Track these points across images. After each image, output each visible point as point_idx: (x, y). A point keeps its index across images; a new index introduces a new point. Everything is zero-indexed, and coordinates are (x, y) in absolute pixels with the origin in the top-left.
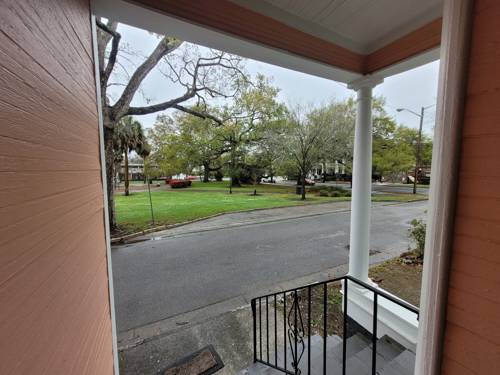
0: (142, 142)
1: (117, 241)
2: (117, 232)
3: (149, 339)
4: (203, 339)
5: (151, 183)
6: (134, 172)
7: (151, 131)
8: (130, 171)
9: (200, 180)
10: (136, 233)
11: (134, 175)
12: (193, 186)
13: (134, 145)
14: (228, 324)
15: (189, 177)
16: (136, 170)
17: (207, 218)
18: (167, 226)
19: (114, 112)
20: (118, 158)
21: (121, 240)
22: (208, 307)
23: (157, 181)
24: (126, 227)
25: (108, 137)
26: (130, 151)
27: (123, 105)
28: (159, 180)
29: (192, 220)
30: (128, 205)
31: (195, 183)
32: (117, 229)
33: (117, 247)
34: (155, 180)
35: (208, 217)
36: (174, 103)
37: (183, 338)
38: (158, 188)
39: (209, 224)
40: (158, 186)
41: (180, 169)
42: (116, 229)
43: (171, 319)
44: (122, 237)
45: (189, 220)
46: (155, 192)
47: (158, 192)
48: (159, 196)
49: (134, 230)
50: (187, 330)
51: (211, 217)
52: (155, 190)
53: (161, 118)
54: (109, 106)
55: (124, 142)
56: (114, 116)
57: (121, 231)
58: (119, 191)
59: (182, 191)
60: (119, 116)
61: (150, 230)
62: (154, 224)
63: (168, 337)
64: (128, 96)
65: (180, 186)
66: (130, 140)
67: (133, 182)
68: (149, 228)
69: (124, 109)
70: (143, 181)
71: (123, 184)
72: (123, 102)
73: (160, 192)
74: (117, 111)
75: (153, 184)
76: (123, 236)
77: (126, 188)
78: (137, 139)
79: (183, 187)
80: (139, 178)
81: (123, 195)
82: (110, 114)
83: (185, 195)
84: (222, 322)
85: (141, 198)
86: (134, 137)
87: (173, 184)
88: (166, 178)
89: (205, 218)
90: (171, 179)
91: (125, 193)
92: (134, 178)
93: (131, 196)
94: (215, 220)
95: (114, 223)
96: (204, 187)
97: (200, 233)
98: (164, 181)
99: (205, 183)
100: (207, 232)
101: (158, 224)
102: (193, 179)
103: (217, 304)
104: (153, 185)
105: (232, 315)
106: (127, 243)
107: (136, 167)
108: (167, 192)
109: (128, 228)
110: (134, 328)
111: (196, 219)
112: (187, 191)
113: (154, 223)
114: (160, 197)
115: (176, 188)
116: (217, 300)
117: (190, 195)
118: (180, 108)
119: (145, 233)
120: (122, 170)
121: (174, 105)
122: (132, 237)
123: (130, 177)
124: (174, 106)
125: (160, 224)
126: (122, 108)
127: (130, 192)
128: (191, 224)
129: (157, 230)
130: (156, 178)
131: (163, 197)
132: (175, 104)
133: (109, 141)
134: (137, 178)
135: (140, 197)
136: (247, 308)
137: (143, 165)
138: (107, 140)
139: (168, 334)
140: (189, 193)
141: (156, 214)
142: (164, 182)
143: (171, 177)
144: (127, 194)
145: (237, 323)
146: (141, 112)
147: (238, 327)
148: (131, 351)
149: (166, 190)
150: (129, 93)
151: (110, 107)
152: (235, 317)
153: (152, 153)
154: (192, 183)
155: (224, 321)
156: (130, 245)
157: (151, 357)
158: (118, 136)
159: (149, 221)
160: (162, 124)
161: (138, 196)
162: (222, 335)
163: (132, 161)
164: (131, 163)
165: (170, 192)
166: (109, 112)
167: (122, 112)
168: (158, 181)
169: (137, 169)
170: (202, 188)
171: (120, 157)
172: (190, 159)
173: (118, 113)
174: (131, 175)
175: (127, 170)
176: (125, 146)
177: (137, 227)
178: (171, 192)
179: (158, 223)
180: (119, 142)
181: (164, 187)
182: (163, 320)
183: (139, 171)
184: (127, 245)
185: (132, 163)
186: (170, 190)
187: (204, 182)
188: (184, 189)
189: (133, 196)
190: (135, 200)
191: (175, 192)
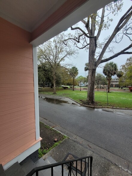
0: (116, 72)
1: (93, 107)
3: (76, 141)
5: (122, 88)
6: (116, 84)
14: (103, 165)
18: (113, 107)
19: (96, 63)
22: (104, 150)
27: (99, 60)
40: (124, 90)
43: (88, 142)
45: (126, 108)
46: (121, 92)
53: (129, 59)
55: (109, 73)
56: (96, 65)
61: (105, 107)
63: (81, 146)
66: (111, 72)
70: (119, 88)
73: (124, 93)
76: (95, 106)
84: (102, 161)
86: (113, 70)
87: (131, 90)
101: (109, 105)
103: (109, 152)
105: (109, 163)
107: (117, 82)
110: (77, 136)
116: (110, 151)
118: (126, 53)
123: (114, 86)
132: (123, 52)
134: (117, 86)
135: (113, 93)
136: (122, 169)
142: (128, 88)
144: (109, 92)
145: (108, 170)
147: (106, 171)
150: (101, 55)
152: (110, 166)
153: (124, 75)
155: (103, 161)
157: (72, 147)
160: (129, 62)
162: (96, 166)
164: (114, 80)
165: (128, 93)
167: (99, 63)
168: (126, 88)
181: (127, 91)
182: (85, 140)
189: (111, 93)
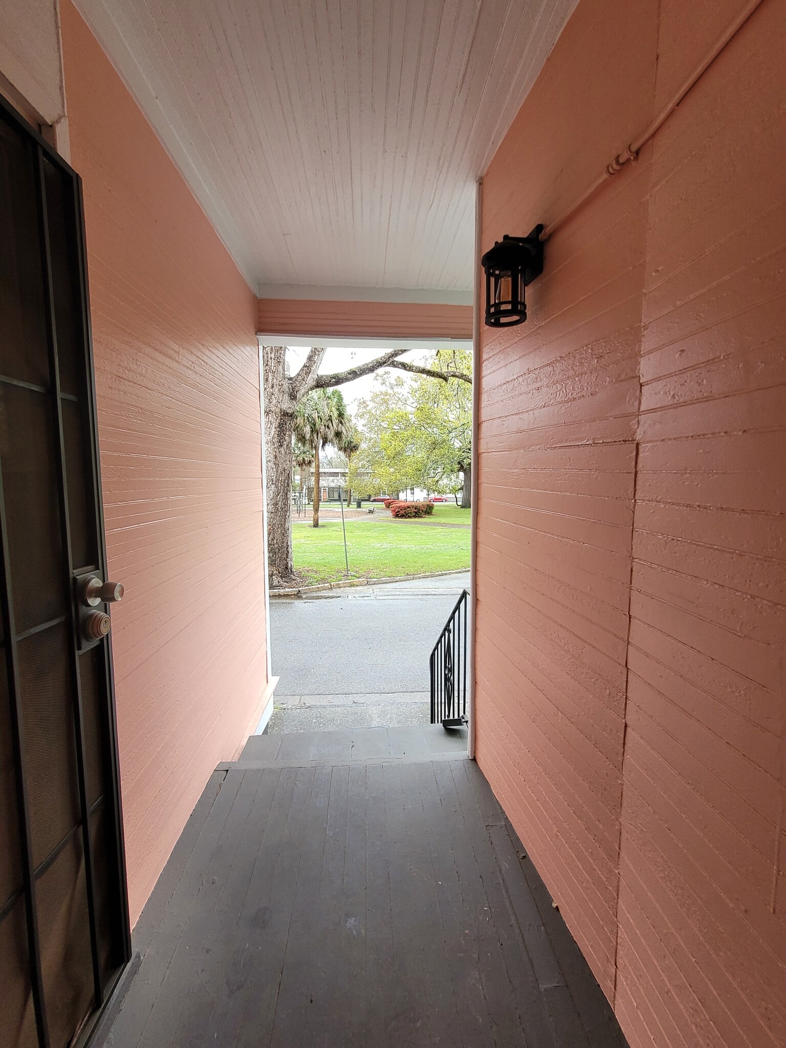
0: (343, 428)
1: (293, 593)
2: (294, 580)
3: (315, 706)
4: (381, 719)
5: (359, 506)
6: (332, 485)
7: (363, 403)
8: (323, 483)
9: (455, 503)
10: (319, 584)
11: (331, 490)
12: (438, 515)
13: (331, 435)
15: (432, 496)
16: (335, 481)
17: (442, 575)
18: (369, 580)
19: (295, 386)
20: (306, 459)
21: (298, 593)
23: (371, 503)
24: (306, 573)
25: (286, 428)
26: (324, 445)
27: (308, 373)
28: (375, 501)
29: (414, 574)
30: (315, 542)
31: (443, 509)
32: (294, 575)
33: (292, 601)
34: (368, 500)
35: (443, 572)
36: (389, 357)
37: (356, 713)
38: (371, 516)
39: (441, 585)
40: (371, 512)
41: (411, 479)
42: (292, 576)
43: (347, 695)
44: (300, 589)
45: (408, 574)
46: (363, 523)
47: (368, 524)
48: (369, 530)
49: (318, 580)
50: (363, 708)
51: (450, 574)
52: (364, 520)
53: (381, 376)
54: (289, 377)
55: (314, 430)
56: (295, 393)
57: (299, 580)
58: (306, 519)
59: (412, 523)
60: (303, 391)
61: (340, 582)
62: (349, 575)
63: (338, 709)
64: (316, 357)
65: (409, 514)
66: (325, 426)
67: (329, 503)
68: (340, 580)
69: (311, 380)
70: (347, 503)
71: (310, 508)
72: (308, 369)
73: (372, 523)
74: (299, 385)
75: (362, 509)
76: (300, 587)
77: (315, 514)
78: (335, 422)
79: (415, 517)
80: (340, 496)
81: (310, 526)
82: (290, 391)
83: (416, 531)
85: (336, 533)
86: (330, 420)
87: (397, 510)
88: (388, 497)
89: (438, 573)
90: (398, 499)
91: (312, 522)
92: (331, 496)
93: (322, 528)
94: (455, 578)
95: (290, 565)
96: (459, 517)
97: (421, 597)
98: (383, 503)
99: (463, 509)
100: (435, 597)
101: (354, 576)
102: (442, 501)
104: (362, 511)
106: (305, 598)
107: (336, 474)
108: (385, 524)
109: (309, 576)
110: (301, 695)
111: (420, 574)
112: (421, 524)
113: (349, 572)
114: (369, 533)
115: (402, 516)
117: (425, 532)
118: (400, 366)
119: (332, 586)
120: (312, 481)
121: (389, 362)
122: (314, 590)
123: (324, 495)
124: (389, 364)
125: (357, 575)
126: (307, 378)
127: (320, 522)
128: (411, 581)
129: (352, 585)
130: (370, 496)
131: (374, 534)
132: (391, 361)
133: (288, 433)
134: (336, 496)
135: (336, 531)
137: (347, 471)
138: (284, 432)
139: (339, 706)
140: (424, 529)
141: (355, 560)
142: (382, 505)
143: (398, 495)
144: (316, 525)
146: (335, 382)
148: (293, 711)
149: (383, 521)
150: (317, 353)
151: (290, 379)
153: (363, 446)
154: (435, 508)
156: (309, 601)
157: (314, 721)
158: (306, 418)
159: (341, 570)
161: (334, 528)
163: (330, 463)
164: (328, 467)
165: (389, 524)
166: (289, 388)
167: (307, 385)
168: (373, 503)
169: (338, 478)
170: (453, 519)
171: (310, 456)
172: (433, 458)
173: (301, 387)
174: (327, 490)
175: (318, 481)
176: (315, 437)
177: (322, 576)
178: (392, 524)
179: (354, 574)
180: (307, 429)
181: (381, 514)
182: (337, 694)
183: (340, 482)
184: (305, 601)
185: (330, 468)
186: (390, 521)
187: (461, 507)
188: (417, 520)
189: (326, 529)
190: (327, 536)
191: (399, 525)
